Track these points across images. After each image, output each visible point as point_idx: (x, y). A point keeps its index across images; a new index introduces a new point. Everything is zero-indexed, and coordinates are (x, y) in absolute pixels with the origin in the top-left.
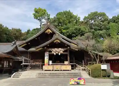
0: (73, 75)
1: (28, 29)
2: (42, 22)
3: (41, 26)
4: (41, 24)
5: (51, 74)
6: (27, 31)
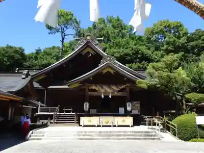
0: (145, 136)
1: (37, 49)
2: (64, 36)
3: (62, 42)
4: (63, 39)
5: (100, 132)
6: (34, 51)
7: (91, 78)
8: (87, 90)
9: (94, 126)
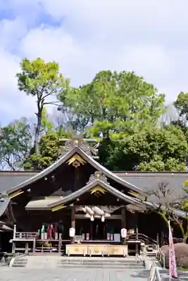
7: (78, 200)
8: (73, 212)
9: (82, 256)
